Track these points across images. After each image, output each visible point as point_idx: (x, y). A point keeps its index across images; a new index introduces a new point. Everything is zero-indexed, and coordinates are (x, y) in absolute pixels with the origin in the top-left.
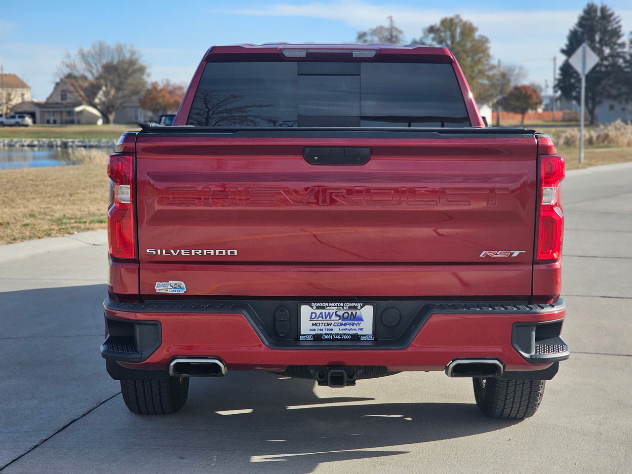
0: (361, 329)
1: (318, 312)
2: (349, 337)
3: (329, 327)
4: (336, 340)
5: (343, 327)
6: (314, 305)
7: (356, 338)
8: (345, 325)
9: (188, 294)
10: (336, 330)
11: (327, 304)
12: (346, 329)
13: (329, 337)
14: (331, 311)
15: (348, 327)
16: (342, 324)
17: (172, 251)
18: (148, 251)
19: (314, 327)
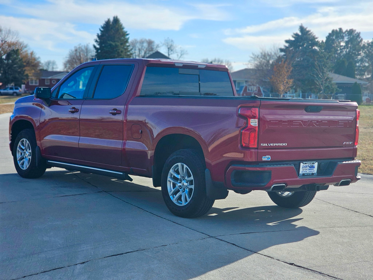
0: (314, 171)
1: (304, 165)
2: (311, 174)
3: (306, 171)
4: (308, 175)
5: (310, 170)
6: (304, 163)
7: (313, 174)
8: (310, 169)
9: (271, 161)
10: (308, 172)
11: (307, 162)
12: (310, 171)
13: (306, 174)
14: (308, 165)
15: (311, 170)
16: (309, 169)
17: (269, 144)
18: (261, 144)
19: (303, 171)
